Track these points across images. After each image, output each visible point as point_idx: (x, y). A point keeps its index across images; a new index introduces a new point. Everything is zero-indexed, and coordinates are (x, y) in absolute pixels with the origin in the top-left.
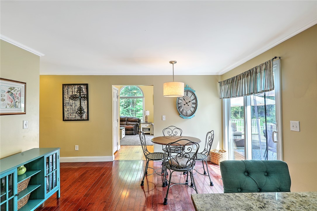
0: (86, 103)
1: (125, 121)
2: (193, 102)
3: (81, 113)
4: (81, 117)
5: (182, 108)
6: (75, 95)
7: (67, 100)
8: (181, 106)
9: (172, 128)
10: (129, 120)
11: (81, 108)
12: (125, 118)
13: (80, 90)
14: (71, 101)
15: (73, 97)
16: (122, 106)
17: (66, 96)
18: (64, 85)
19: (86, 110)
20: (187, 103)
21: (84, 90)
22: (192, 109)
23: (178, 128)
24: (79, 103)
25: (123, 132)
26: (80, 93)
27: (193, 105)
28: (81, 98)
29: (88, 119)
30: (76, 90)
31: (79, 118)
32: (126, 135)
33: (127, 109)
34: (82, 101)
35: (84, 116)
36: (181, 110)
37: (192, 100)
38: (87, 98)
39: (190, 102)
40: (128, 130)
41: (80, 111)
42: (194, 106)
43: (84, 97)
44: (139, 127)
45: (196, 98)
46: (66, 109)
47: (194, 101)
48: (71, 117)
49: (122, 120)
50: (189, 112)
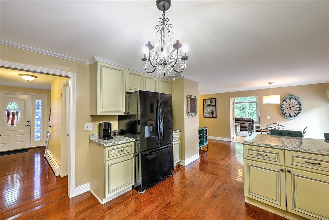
0: (215, 108)
1: (240, 120)
2: (296, 106)
3: (212, 114)
4: (212, 116)
5: (286, 111)
6: (210, 104)
7: (205, 107)
8: (284, 110)
9: (275, 125)
10: (243, 120)
11: (212, 111)
12: (240, 118)
13: (212, 102)
14: (207, 107)
15: (208, 106)
16: (239, 109)
17: (205, 105)
18: (204, 99)
19: (215, 112)
20: (290, 107)
21: (214, 102)
22: (296, 112)
23: (280, 125)
24: (211, 109)
25: (238, 128)
26: (212, 103)
27: (296, 109)
28: (212, 106)
29: (216, 117)
30: (210, 102)
31: (211, 116)
32: (240, 130)
33: (242, 111)
34: (213, 107)
35: (214, 115)
36: (284, 112)
37: (296, 105)
38: (215, 105)
39: (293, 106)
40: (243, 127)
41: (212, 112)
42: (298, 109)
43: (214, 105)
44: (252, 126)
45: (299, 103)
46: (205, 112)
47: (298, 106)
48: (207, 116)
49: (237, 120)
50: (293, 114)
